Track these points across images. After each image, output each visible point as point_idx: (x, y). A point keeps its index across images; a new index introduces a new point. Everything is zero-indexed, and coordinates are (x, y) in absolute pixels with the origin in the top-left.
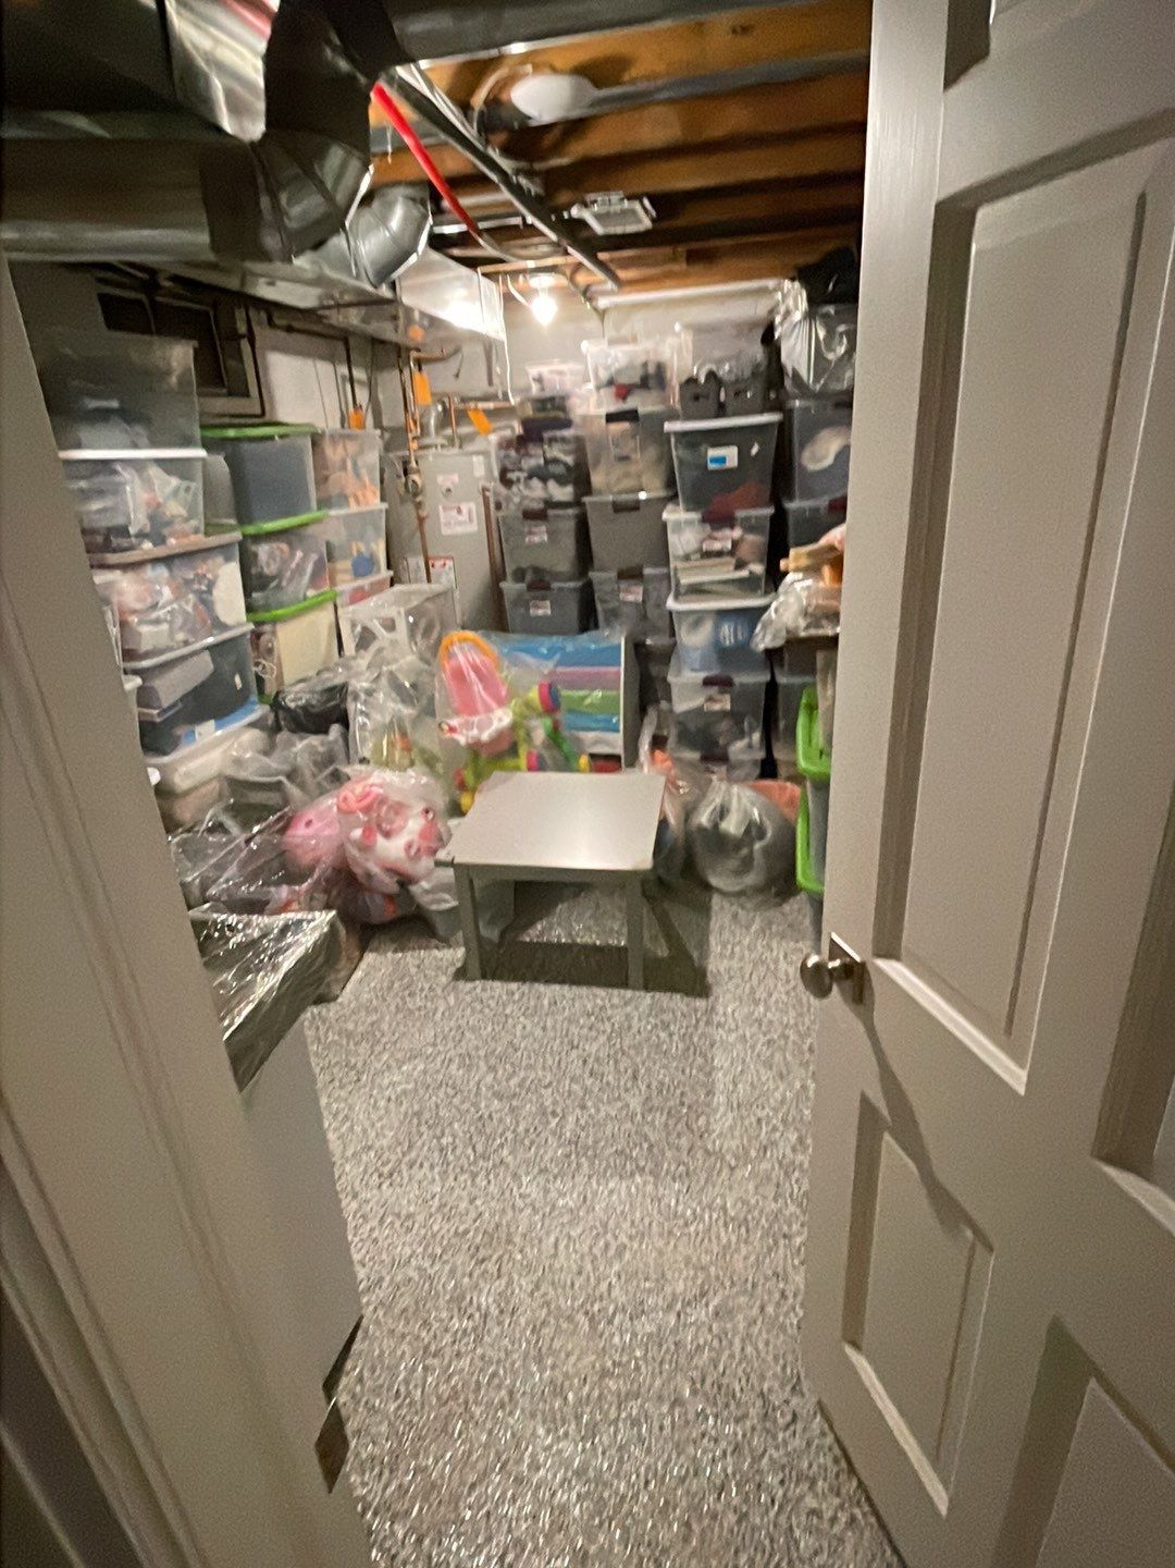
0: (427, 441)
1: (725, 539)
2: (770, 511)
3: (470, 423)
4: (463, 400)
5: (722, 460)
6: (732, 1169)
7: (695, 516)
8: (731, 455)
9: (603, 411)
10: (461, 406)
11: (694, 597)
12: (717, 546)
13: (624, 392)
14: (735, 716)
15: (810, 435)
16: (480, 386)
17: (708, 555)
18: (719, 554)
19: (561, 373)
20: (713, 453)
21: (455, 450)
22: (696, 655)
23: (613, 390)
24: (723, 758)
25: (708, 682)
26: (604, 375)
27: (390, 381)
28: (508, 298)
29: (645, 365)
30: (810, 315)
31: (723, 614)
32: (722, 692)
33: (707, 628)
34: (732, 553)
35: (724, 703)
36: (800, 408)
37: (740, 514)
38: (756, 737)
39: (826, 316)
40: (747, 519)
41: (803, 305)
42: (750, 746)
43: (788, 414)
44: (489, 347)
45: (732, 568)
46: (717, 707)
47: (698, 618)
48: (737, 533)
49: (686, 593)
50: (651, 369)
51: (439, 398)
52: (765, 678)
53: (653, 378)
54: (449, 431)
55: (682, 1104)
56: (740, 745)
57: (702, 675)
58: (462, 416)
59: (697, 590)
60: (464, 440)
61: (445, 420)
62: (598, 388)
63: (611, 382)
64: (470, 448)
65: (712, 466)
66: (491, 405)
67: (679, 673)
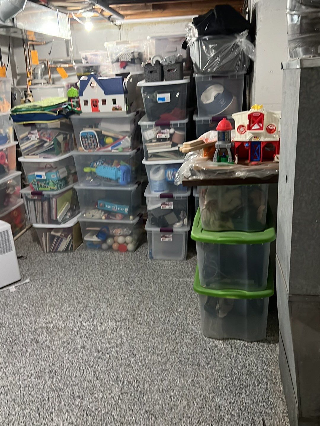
0: (36, 81)
1: (167, 133)
2: (186, 121)
3: (57, 73)
4: (55, 63)
5: (164, 99)
7: (154, 123)
8: (167, 97)
9: (115, 73)
10: (53, 66)
11: (154, 159)
12: (163, 136)
13: (124, 65)
14: (176, 211)
15: (204, 89)
16: (63, 57)
17: (159, 140)
18: (164, 140)
19: (96, 55)
20: (159, 96)
21: (50, 86)
22: (157, 184)
23: (119, 64)
24: (171, 231)
25: (162, 196)
26: (115, 58)
28: (72, 20)
29: (133, 53)
30: (199, 39)
31: (168, 166)
32: (169, 201)
33: (162, 171)
34: (170, 139)
35: (170, 206)
36: (198, 78)
37: (172, 122)
38: (185, 221)
39: (205, 40)
40: (174, 125)
41: (197, 35)
42: (183, 225)
43: (193, 80)
44: (67, 42)
45: (171, 146)
46: (167, 207)
47: (158, 168)
48: (172, 131)
49: (151, 157)
50: (136, 55)
51: (43, 62)
52: (188, 194)
53: (136, 59)
54: (47, 76)
56: (178, 224)
57: (160, 193)
58: (54, 70)
59: (155, 155)
60: (54, 81)
61: (46, 71)
62: (113, 63)
63: (118, 61)
64: (58, 84)
65: (159, 102)
66: (67, 66)
67: (150, 193)
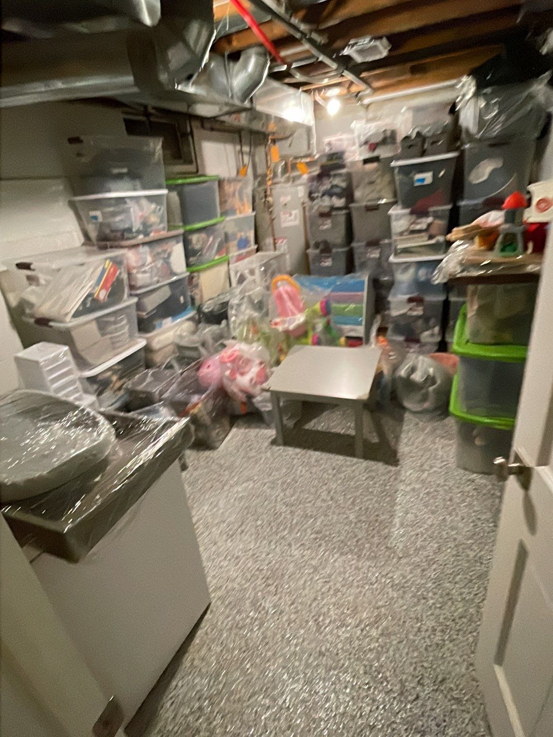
0: (276, 180)
1: (423, 223)
2: (449, 207)
3: (298, 170)
4: (296, 158)
5: (423, 180)
6: (400, 558)
7: (407, 211)
8: (428, 177)
9: (362, 158)
10: (294, 161)
11: (407, 255)
12: (418, 227)
13: (373, 147)
14: (426, 318)
15: (476, 163)
16: (304, 150)
17: (413, 232)
18: (420, 231)
19: (341, 140)
20: (419, 176)
21: (290, 184)
22: (404, 287)
23: (367, 147)
24: (417, 341)
25: (410, 300)
26: (363, 139)
27: (261, 151)
28: (316, 104)
29: (385, 131)
30: (477, 94)
31: (420, 264)
32: (417, 306)
33: (412, 271)
34: (426, 230)
35: (419, 311)
36: (470, 149)
37: (432, 209)
38: (437, 329)
39: (485, 94)
40: (434, 212)
41: (473, 89)
42: (432, 335)
43: (462, 153)
44: (309, 130)
45: (426, 238)
46: (415, 313)
47: (407, 265)
48: (430, 220)
49: (400, 253)
50: (388, 133)
51: (283, 158)
52: (441, 298)
53: (388, 139)
54: (287, 175)
55: (377, 520)
56: (427, 333)
57: (408, 296)
58: (294, 167)
59: (406, 251)
60: (294, 179)
61: (285, 170)
62: (361, 146)
63: (366, 143)
64: (298, 182)
65: (417, 184)
66: (308, 160)
67: (395, 295)
